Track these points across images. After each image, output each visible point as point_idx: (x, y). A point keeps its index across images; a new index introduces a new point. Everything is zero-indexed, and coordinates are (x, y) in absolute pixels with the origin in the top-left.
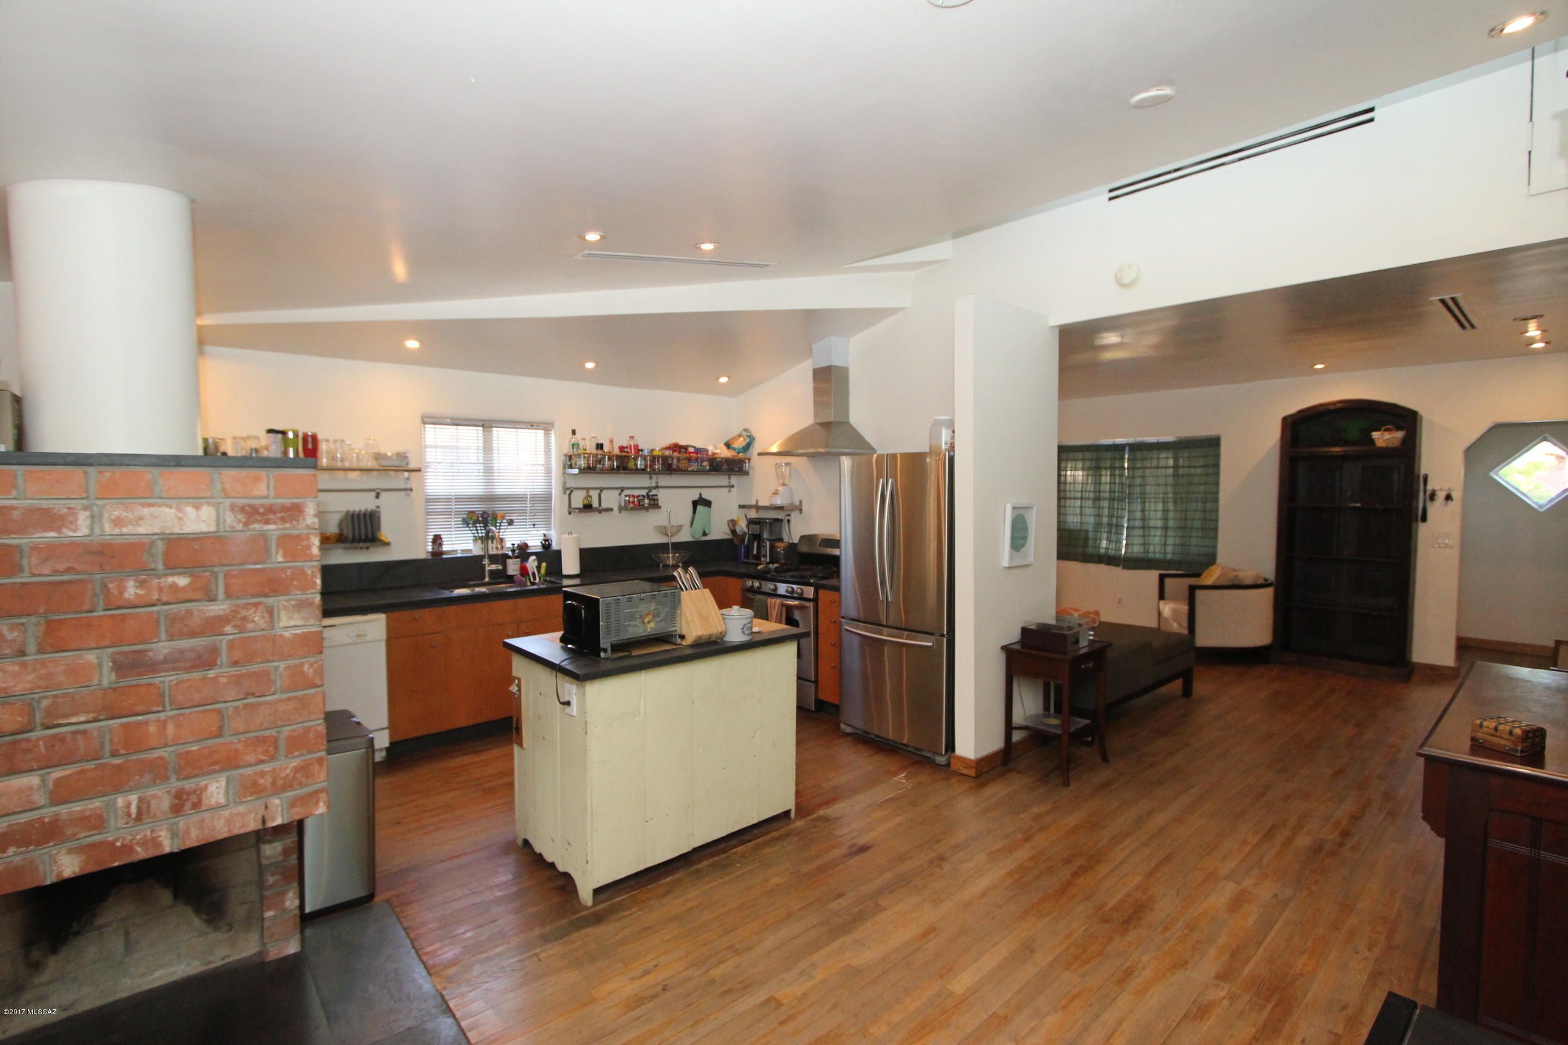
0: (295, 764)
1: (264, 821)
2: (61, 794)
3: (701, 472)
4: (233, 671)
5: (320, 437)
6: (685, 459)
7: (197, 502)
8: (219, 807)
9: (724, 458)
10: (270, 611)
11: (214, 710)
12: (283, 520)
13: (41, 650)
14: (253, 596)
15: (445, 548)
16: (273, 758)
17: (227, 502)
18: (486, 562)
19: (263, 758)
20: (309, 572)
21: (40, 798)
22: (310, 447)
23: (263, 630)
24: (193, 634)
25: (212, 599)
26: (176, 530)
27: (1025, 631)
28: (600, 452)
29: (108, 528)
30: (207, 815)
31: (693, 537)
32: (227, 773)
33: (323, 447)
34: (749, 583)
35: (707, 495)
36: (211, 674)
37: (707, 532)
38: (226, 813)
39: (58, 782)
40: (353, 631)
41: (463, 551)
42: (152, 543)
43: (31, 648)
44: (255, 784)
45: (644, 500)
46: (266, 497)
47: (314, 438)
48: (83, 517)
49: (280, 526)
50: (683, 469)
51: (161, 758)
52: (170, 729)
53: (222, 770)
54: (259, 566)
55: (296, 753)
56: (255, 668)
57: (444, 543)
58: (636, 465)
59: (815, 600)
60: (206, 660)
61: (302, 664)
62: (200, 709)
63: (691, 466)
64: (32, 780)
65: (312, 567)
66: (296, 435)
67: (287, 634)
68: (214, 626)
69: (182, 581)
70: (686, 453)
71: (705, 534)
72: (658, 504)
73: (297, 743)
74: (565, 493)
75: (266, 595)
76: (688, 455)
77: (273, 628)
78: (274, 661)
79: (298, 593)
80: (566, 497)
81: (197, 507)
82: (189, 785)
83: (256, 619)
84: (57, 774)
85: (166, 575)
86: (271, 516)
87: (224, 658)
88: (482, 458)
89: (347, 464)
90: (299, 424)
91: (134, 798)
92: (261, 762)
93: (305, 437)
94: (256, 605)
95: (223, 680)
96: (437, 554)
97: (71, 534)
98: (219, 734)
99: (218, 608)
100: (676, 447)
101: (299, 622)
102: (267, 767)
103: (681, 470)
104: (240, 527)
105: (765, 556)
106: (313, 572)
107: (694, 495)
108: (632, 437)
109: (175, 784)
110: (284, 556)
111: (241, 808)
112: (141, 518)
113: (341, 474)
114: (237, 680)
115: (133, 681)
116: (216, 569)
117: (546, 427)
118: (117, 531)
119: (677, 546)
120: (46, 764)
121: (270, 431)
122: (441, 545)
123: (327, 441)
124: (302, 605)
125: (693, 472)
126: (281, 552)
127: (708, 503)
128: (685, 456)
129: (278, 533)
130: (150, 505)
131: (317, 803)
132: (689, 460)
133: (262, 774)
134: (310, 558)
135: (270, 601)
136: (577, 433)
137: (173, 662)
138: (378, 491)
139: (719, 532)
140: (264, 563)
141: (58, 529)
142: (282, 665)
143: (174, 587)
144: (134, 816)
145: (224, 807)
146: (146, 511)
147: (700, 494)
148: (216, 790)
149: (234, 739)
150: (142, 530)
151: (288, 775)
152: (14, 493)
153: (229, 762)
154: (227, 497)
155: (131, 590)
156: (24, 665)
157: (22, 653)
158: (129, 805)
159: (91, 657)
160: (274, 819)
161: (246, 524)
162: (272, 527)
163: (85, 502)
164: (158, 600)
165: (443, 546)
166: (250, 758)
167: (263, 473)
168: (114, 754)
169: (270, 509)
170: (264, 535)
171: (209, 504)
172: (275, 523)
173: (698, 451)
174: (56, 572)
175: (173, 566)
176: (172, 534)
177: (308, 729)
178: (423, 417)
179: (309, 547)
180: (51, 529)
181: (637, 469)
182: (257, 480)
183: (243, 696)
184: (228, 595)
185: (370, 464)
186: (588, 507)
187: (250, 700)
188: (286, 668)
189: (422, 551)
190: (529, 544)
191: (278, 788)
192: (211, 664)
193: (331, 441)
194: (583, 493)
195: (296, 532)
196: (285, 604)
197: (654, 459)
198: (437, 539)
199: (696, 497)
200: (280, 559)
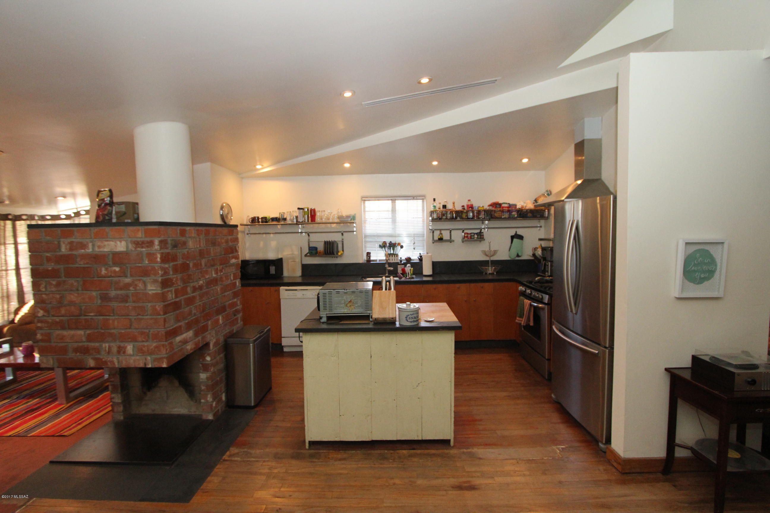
0: (155, 345)
1: (145, 365)
2: (90, 338)
3: (511, 218)
4: (134, 304)
5: (316, 210)
6: (500, 210)
7: (120, 239)
8: (130, 355)
9: (528, 209)
10: (145, 283)
11: (128, 318)
12: (148, 247)
13: (82, 290)
14: (139, 276)
16: (147, 341)
17: (130, 239)
18: (387, 266)
19: (144, 340)
20: (157, 268)
21: (84, 339)
22: (312, 214)
23: (142, 290)
24: (121, 289)
25: (126, 277)
26: (115, 250)
27: (695, 359)
28: (444, 210)
29: (96, 249)
30: (127, 357)
31: (510, 257)
32: (133, 343)
33: (318, 214)
34: (521, 288)
35: (520, 232)
36: (127, 305)
37: (520, 254)
38: (133, 358)
39: (89, 335)
40: (314, 293)
41: (380, 260)
42: (109, 254)
43: (80, 289)
44: (142, 349)
45: (474, 235)
46: (142, 238)
47: (314, 210)
48: (90, 245)
49: (147, 249)
50: (498, 217)
51: (113, 333)
52: (116, 323)
53: (131, 342)
54: (140, 265)
55: (155, 341)
56: (140, 304)
57: (371, 256)
58: (467, 216)
59: (549, 304)
60: (125, 299)
61: (156, 306)
62: (124, 317)
63: (503, 215)
64: (81, 332)
65: (158, 266)
66: (308, 210)
67: (150, 292)
68: (127, 286)
69: (117, 269)
70: (500, 207)
71: (518, 256)
72: (483, 238)
73: (156, 337)
74: (430, 232)
75: (142, 276)
76: (501, 209)
77: (145, 289)
78: (146, 303)
79: (153, 276)
80: (431, 234)
81: (121, 242)
82: (122, 344)
83: (140, 285)
84: (88, 332)
85: (112, 267)
86: (144, 245)
87: (131, 299)
88: (391, 216)
89: (331, 221)
90: (309, 205)
91: (107, 345)
92: (143, 341)
93: (311, 210)
94: (140, 280)
95: (130, 308)
96: (369, 261)
97: (88, 251)
98: (130, 328)
99: (128, 280)
100: (496, 205)
101: (154, 288)
102: (146, 344)
103: (497, 218)
104: (133, 249)
105: (548, 272)
106: (158, 268)
107: (512, 232)
108: (469, 200)
109: (118, 343)
110: (148, 261)
111: (138, 358)
112: (105, 246)
114: (135, 308)
115: (106, 304)
116: (127, 265)
117: (422, 197)
118: (99, 250)
119: (495, 263)
120: (85, 328)
121: (299, 209)
123: (319, 211)
124: (155, 281)
125: (505, 219)
126: (147, 259)
127: (521, 237)
128: (499, 209)
129: (146, 252)
130: (107, 241)
131: (163, 363)
132: (503, 211)
133: (144, 346)
134: (157, 262)
135: (144, 279)
136: (436, 200)
137: (116, 298)
138: (342, 232)
139: (527, 255)
140: (141, 263)
141: (84, 249)
142: (149, 305)
143: (115, 271)
144: (107, 351)
145: (133, 355)
146: (106, 243)
147: (516, 232)
148: (130, 348)
149: (134, 330)
150: (106, 250)
151: (152, 349)
152: (74, 237)
153: (134, 339)
154: (130, 237)
155: (104, 272)
156: (78, 294)
157: (78, 290)
158: (106, 347)
159: (94, 294)
160: (148, 365)
161: (136, 248)
162: (144, 249)
163: (91, 240)
164: (111, 275)
165: (371, 258)
166: (140, 339)
167: (140, 228)
168: (102, 329)
169: (143, 243)
170: (141, 253)
171: (124, 240)
172: (145, 248)
173: (510, 206)
174: (84, 264)
175: (115, 264)
176: (114, 251)
177: (159, 332)
178: (362, 198)
179: (156, 258)
180: (82, 249)
181: (468, 218)
182: (138, 230)
183: (136, 315)
184: (131, 276)
185: (337, 220)
186: (441, 239)
187: (140, 317)
188: (151, 306)
189: (362, 259)
190: (412, 258)
191: (151, 353)
192: (126, 301)
193: (321, 211)
194: (438, 232)
195: (152, 252)
196: (149, 280)
197: (479, 212)
198: (368, 254)
199: (513, 234)
200: (147, 262)
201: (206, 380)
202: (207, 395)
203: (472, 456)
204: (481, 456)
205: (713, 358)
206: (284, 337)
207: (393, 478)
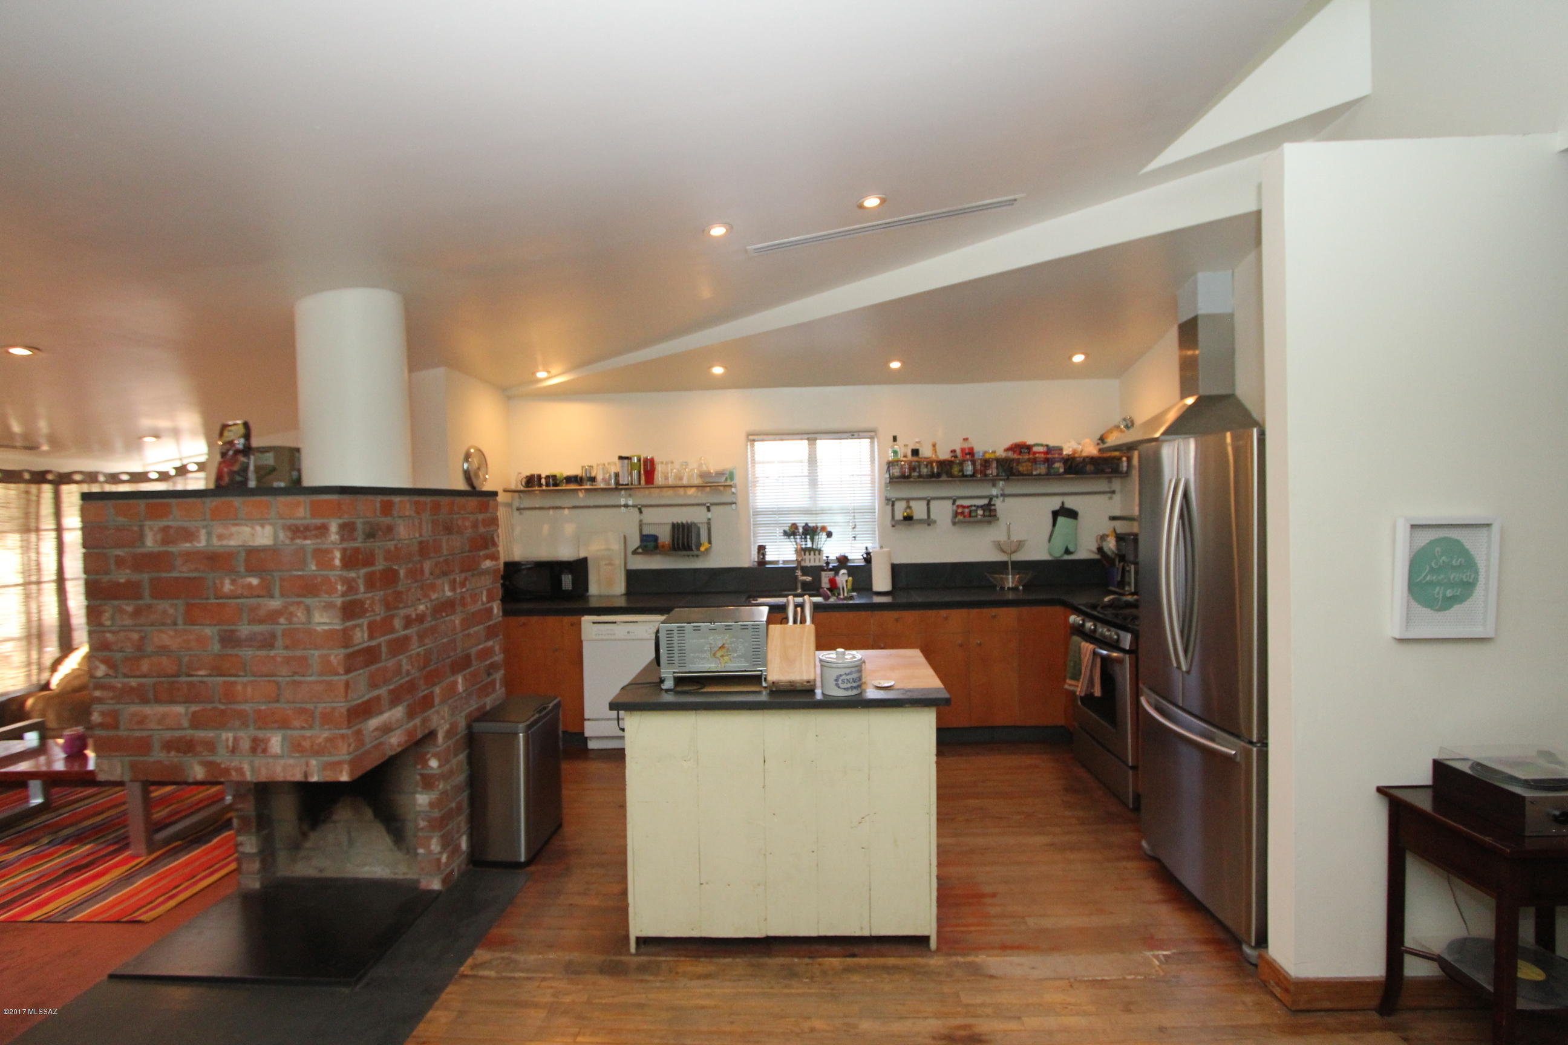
0: (325, 735)
1: (306, 776)
2: (196, 722)
3: (1050, 475)
4: (285, 653)
5: (656, 460)
6: (1029, 460)
7: (263, 521)
8: (276, 756)
9: (1087, 457)
10: (308, 610)
11: (274, 681)
12: (317, 537)
13: (185, 624)
14: (299, 596)
15: (768, 558)
16: (311, 727)
17: (281, 522)
18: (799, 573)
19: (305, 725)
20: (333, 580)
21: (185, 723)
22: (648, 469)
23: (303, 624)
24: (261, 622)
25: (272, 597)
26: (251, 544)
27: (1440, 768)
28: (915, 459)
29: (215, 541)
30: (270, 760)
31: (1051, 554)
32: (283, 732)
33: (659, 469)
34: (1074, 619)
35: (1071, 503)
36: (272, 653)
37: (1071, 549)
38: (282, 762)
39: (194, 714)
41: (784, 562)
42: (239, 552)
43: (180, 621)
44: (299, 745)
45: (976, 511)
46: (305, 518)
47: (652, 461)
48: (203, 533)
49: (314, 542)
50: (1025, 473)
51: (245, 710)
52: (249, 689)
53: (279, 728)
54: (300, 573)
55: (326, 727)
56: (299, 653)
57: (767, 553)
58: (962, 470)
59: (1132, 652)
60: (268, 643)
61: (330, 655)
62: (266, 679)
63: (1036, 469)
64: (180, 709)
65: (335, 575)
66: (639, 460)
67: (319, 628)
68: (272, 617)
69: (255, 581)
70: (1029, 453)
71: (1067, 552)
72: (995, 516)
73: (327, 719)
74: (887, 504)
75: (305, 596)
76: (1031, 456)
77: (310, 623)
78: (310, 649)
79: (327, 596)
80: (889, 507)
81: (263, 526)
82: (260, 734)
83: (299, 614)
84: (194, 708)
85: (245, 577)
86: (308, 533)
87: (279, 642)
88: (807, 471)
89: (685, 482)
90: (640, 450)
91: (230, 735)
92: (303, 728)
93: (646, 460)
94: (299, 603)
95: (279, 659)
96: (762, 562)
97: (198, 545)
98: (277, 701)
99: (275, 604)
100: (1020, 448)
101: (328, 621)
102: (308, 733)
103: (1023, 475)
104: (287, 542)
105: (1129, 584)
106: (336, 580)
107: (1055, 503)
108: (966, 439)
109: (253, 732)
110: (317, 565)
111: (291, 761)
112: (232, 535)
113: (681, 491)
114: (287, 660)
115: (230, 652)
116: (275, 574)
117: (869, 433)
118: (219, 543)
119: (1020, 567)
120: (187, 701)
121: (621, 458)
122: (764, 555)
123: (662, 463)
124: (329, 606)
125: (1039, 477)
126: (314, 563)
127: (1072, 514)
128: (1027, 457)
129: (312, 546)
130: (237, 525)
131: (341, 771)
132: (1034, 461)
133: (304, 738)
134: (332, 567)
135: (308, 601)
136: (898, 439)
137: (249, 641)
138: (708, 505)
139: (1085, 551)
140: (303, 570)
141: (191, 542)
142: (316, 653)
143: (250, 586)
144: (231, 748)
145: (282, 757)
146: (234, 529)
147: (1063, 503)
148: (276, 742)
149: (286, 706)
150: (232, 543)
151: (320, 743)
152: (171, 517)
153: (283, 724)
154: (281, 518)
155: (227, 587)
156: (176, 631)
157: (175, 624)
158: (227, 740)
159: (208, 631)
160: (312, 776)
161: (292, 539)
162: (308, 542)
163: (205, 523)
164: (242, 594)
165: (767, 556)
166: (296, 723)
167: (301, 498)
168: (220, 702)
169: (307, 528)
170: (303, 549)
171: (271, 524)
172: (311, 539)
173: (1049, 450)
174: (191, 571)
175: (251, 571)
176: (250, 546)
177: (334, 709)
178: (749, 435)
179: (333, 559)
180: (187, 541)
181: (964, 476)
182: (298, 504)
183: (290, 674)
184: (282, 595)
185: (697, 481)
186: (908, 518)
187: (297, 678)
188: (319, 656)
189: (749, 560)
190: (849, 558)
191: (317, 752)
192: (271, 646)
193: (664, 462)
194: (903, 504)
195: (324, 547)
196: (318, 604)
197: (986, 463)
198: (761, 549)
199: (1057, 507)
200: (314, 568)
201: (428, 809)
202: (431, 838)
203: (976, 971)
204: (993, 972)
205: (1477, 765)
206: (589, 720)
207: (810, 1018)
